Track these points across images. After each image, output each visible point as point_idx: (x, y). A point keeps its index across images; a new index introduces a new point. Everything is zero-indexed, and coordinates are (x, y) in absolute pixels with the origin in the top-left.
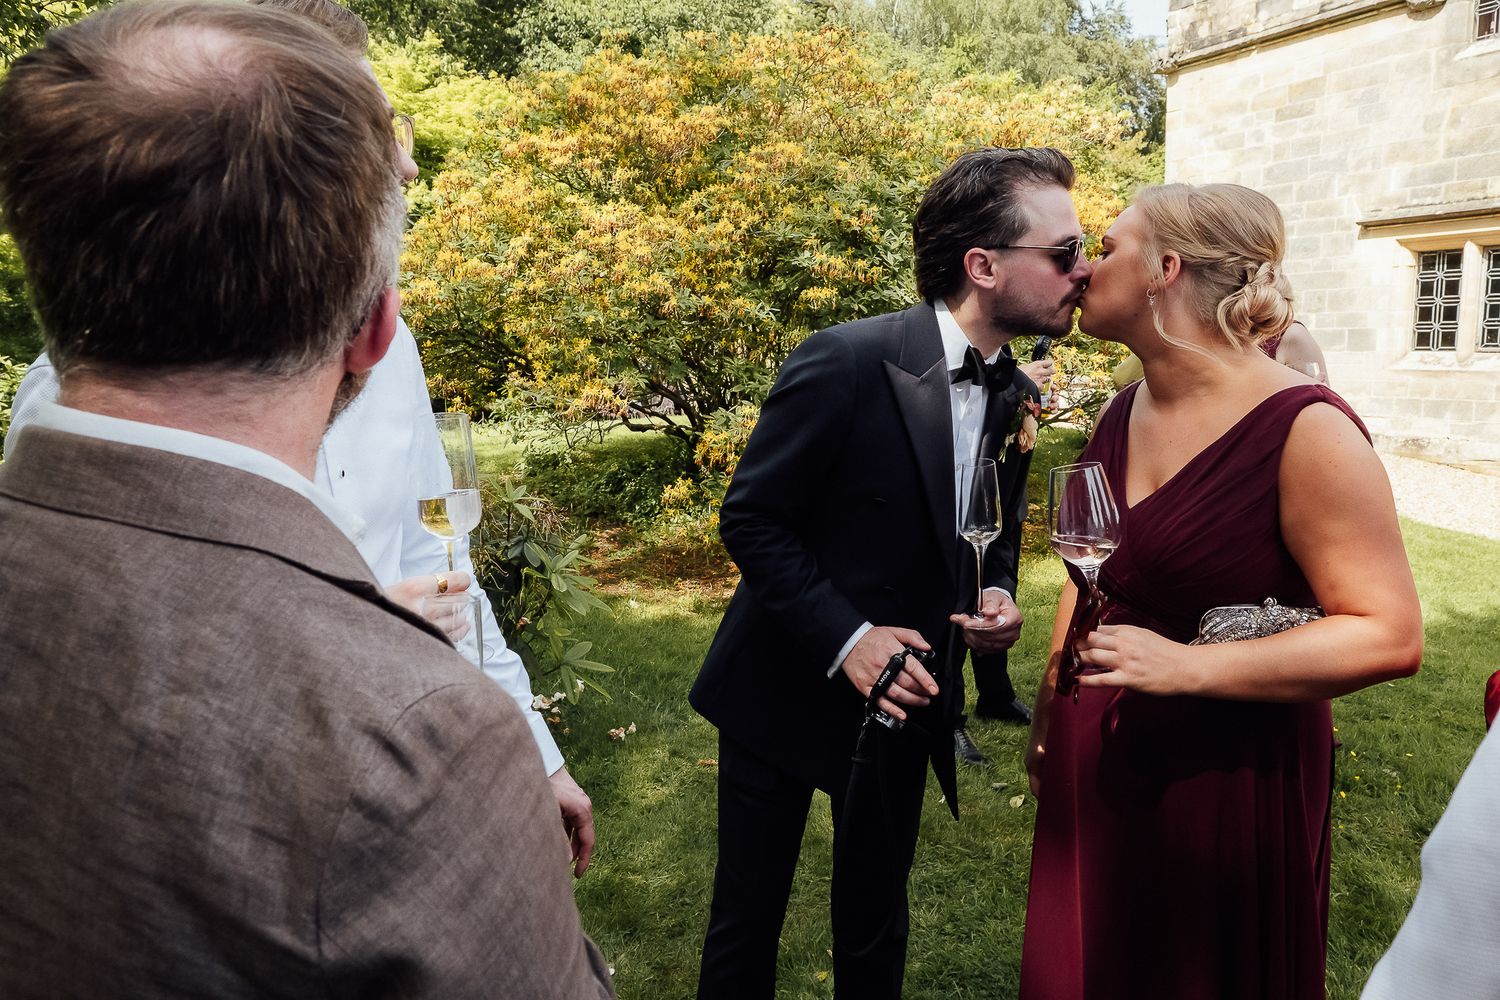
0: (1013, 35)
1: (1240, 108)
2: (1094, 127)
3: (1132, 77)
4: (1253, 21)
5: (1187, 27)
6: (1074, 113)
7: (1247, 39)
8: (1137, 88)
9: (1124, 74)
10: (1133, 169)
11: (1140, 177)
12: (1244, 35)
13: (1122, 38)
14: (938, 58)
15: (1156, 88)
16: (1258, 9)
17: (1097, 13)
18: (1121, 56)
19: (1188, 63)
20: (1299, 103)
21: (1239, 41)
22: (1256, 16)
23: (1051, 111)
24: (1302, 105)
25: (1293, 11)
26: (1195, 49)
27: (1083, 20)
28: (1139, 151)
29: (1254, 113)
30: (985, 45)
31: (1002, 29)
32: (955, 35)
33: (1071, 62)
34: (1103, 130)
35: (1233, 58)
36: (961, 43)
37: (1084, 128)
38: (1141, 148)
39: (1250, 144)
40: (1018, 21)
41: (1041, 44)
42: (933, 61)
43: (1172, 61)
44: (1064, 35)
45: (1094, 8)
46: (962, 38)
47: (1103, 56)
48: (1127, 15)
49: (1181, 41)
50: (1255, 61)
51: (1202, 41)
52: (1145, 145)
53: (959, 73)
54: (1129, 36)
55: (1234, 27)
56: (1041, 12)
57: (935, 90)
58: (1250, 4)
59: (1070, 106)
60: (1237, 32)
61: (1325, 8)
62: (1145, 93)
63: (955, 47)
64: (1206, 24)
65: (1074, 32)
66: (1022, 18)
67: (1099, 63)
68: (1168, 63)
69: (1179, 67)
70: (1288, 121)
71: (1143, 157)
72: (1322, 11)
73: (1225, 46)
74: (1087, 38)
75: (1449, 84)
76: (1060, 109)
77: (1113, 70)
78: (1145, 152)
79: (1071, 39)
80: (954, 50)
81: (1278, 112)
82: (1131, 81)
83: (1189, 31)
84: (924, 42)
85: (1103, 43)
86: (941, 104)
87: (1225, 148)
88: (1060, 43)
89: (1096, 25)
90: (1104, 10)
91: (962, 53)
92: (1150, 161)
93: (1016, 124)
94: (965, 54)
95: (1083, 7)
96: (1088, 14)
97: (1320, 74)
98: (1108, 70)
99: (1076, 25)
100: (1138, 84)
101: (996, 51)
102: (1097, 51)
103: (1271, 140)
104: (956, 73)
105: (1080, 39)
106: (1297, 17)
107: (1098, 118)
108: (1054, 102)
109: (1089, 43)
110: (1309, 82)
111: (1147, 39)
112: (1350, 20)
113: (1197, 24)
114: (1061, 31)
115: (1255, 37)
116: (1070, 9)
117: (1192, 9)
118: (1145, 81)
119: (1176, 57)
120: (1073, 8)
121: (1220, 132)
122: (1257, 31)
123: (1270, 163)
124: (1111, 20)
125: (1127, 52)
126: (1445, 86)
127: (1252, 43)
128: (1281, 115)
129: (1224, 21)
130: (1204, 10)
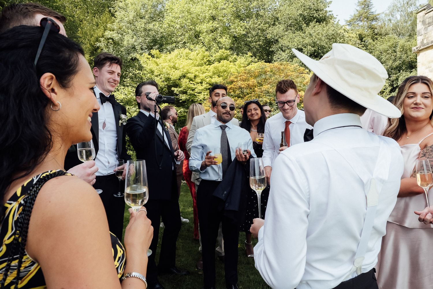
5: (421, 40)
19: (422, 50)
26: (423, 46)
43: (417, 50)
51: (425, 44)
55: (432, 40)
64: (426, 39)
69: (420, 51)
73: (430, 45)
83: (422, 42)
113: (424, 40)
117: (422, 36)
119: (418, 49)
121: (430, 68)
129: (430, 38)
130: (425, 36)
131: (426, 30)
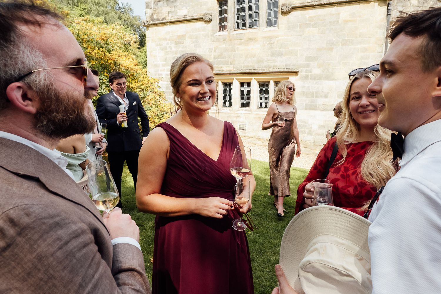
0: (98, 7)
1: (165, 39)
2: (127, 38)
3: (134, 26)
4: (168, 16)
5: (151, 14)
6: (121, 34)
7: (167, 21)
8: (136, 29)
9: (132, 25)
10: (136, 53)
11: (138, 55)
12: (166, 20)
13: (131, 15)
14: (74, 9)
15: (141, 31)
16: (169, 14)
17: (123, 6)
18: (131, 20)
19: (152, 25)
20: (180, 40)
21: (164, 21)
22: (168, 15)
23: (114, 32)
24: (181, 41)
25: (177, 16)
26: (153, 21)
27: (119, 7)
28: (137, 48)
29: (169, 41)
30: (89, 9)
31: (94, 4)
32: (79, 3)
33: (116, 19)
34: (130, 40)
35: (163, 26)
36: (81, 6)
37: (124, 38)
38: (138, 47)
39: (169, 50)
40: (100, 3)
41: (107, 11)
42: (72, 10)
43: (147, 23)
44: (114, 10)
45: (123, 4)
46: (81, 5)
47: (126, 19)
48: (132, 8)
49: (149, 18)
50: (168, 27)
51: (155, 19)
52: (139, 46)
53: (81, 16)
54: (133, 15)
55: (163, 17)
56: (107, 2)
57: (76, 19)
58: (167, 11)
59: (120, 31)
60: (164, 19)
61: (185, 16)
62: (138, 32)
63: (79, 7)
64: (156, 15)
65: (117, 10)
66: (101, 2)
67: (124, 21)
68: (146, 24)
69: (149, 26)
70: (178, 45)
71: (139, 50)
72: (184, 17)
73: (161, 22)
74: (121, 13)
75: (213, 41)
76: (117, 32)
77: (129, 23)
78: (139, 48)
79: (116, 12)
80: (79, 8)
81: (175, 42)
82: (134, 27)
83: (151, 16)
84: (69, 3)
85: (125, 15)
86: (78, 24)
87: (162, 50)
88: (113, 12)
89: (123, 9)
90: (125, 5)
91: (82, 9)
92: (141, 51)
93: (105, 34)
94: (83, 10)
95: (119, 3)
96: (121, 6)
97: (185, 34)
98: (127, 23)
99: (118, 8)
100: (136, 28)
101: (93, 11)
102: (124, 17)
103: (174, 49)
104: (80, 15)
105: (119, 12)
106: (179, 18)
107: (129, 36)
108: (115, 29)
109: (121, 14)
110: (182, 35)
111: (138, 16)
112: (191, 21)
113: (154, 14)
114: (113, 9)
115: (169, 21)
116: (115, 3)
117: (152, 10)
118: (138, 28)
119: (148, 22)
120: (116, 3)
121: (161, 45)
122: (169, 19)
123: (174, 56)
124: (128, 9)
125: (133, 19)
126: (213, 42)
127: (168, 22)
128: (176, 43)
129: (160, 15)
130: (155, 11)
131: (157, 5)
